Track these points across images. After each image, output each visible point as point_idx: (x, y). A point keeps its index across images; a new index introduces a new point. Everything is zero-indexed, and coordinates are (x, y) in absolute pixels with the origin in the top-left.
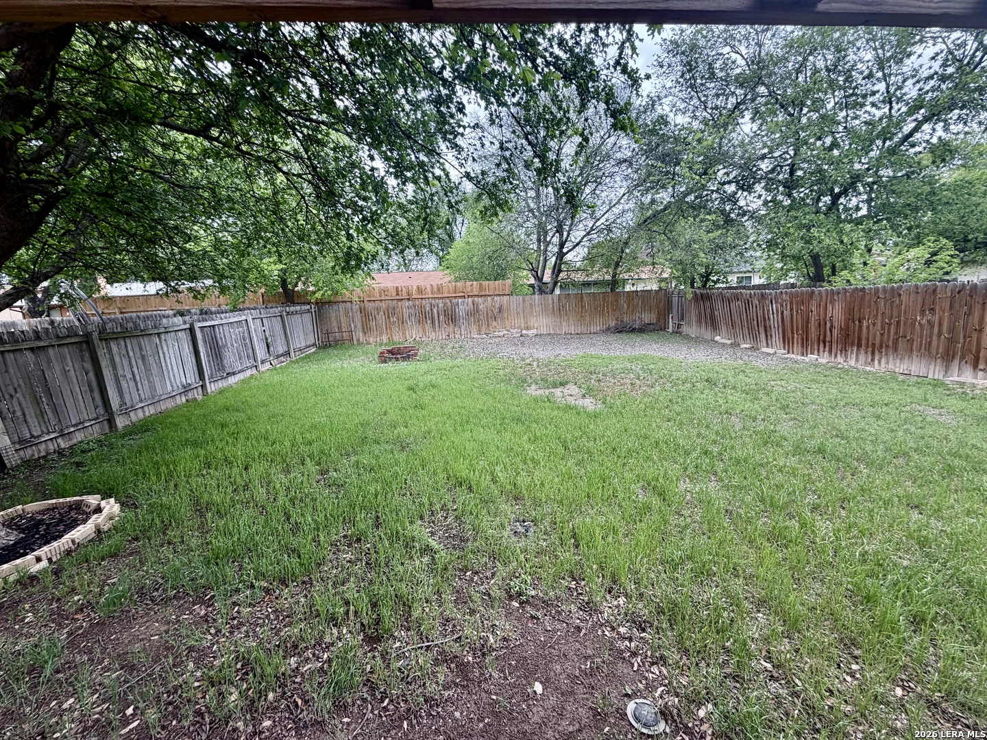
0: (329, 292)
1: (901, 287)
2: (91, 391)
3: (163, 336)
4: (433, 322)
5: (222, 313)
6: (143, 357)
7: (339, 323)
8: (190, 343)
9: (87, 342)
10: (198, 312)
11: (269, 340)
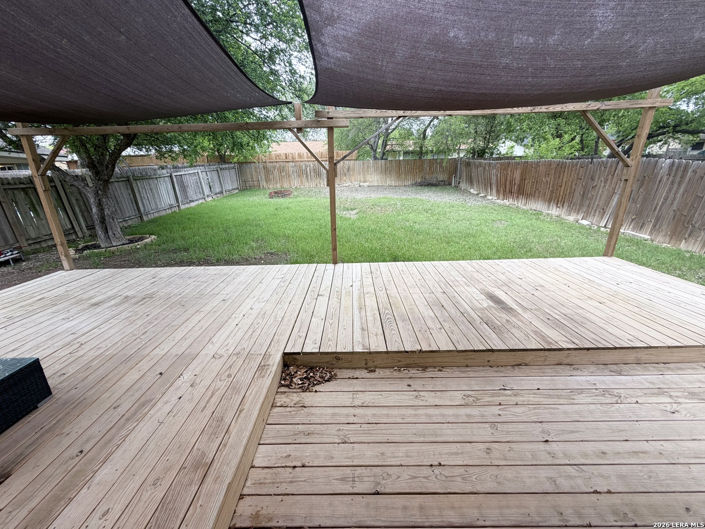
0: (242, 158)
1: (540, 162)
2: (132, 203)
3: (158, 179)
4: (307, 176)
5: (185, 168)
6: (151, 189)
7: (252, 175)
8: (171, 183)
9: (128, 180)
10: (172, 167)
11: (211, 184)
